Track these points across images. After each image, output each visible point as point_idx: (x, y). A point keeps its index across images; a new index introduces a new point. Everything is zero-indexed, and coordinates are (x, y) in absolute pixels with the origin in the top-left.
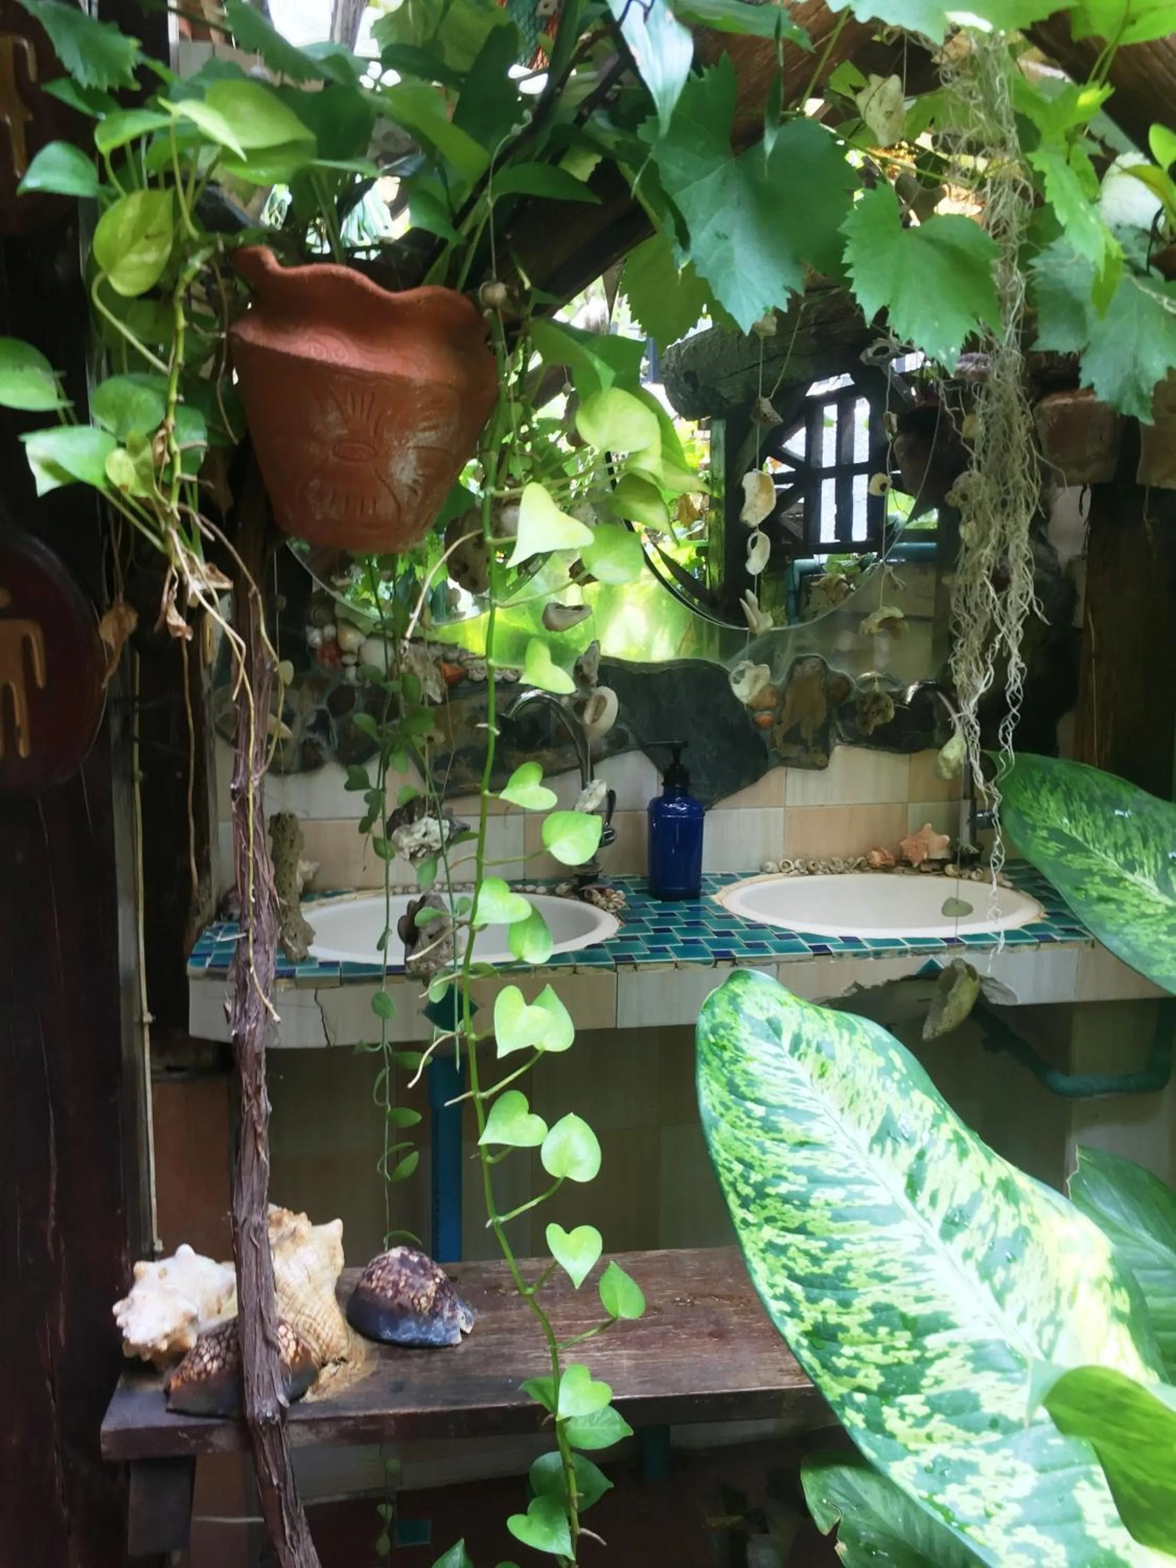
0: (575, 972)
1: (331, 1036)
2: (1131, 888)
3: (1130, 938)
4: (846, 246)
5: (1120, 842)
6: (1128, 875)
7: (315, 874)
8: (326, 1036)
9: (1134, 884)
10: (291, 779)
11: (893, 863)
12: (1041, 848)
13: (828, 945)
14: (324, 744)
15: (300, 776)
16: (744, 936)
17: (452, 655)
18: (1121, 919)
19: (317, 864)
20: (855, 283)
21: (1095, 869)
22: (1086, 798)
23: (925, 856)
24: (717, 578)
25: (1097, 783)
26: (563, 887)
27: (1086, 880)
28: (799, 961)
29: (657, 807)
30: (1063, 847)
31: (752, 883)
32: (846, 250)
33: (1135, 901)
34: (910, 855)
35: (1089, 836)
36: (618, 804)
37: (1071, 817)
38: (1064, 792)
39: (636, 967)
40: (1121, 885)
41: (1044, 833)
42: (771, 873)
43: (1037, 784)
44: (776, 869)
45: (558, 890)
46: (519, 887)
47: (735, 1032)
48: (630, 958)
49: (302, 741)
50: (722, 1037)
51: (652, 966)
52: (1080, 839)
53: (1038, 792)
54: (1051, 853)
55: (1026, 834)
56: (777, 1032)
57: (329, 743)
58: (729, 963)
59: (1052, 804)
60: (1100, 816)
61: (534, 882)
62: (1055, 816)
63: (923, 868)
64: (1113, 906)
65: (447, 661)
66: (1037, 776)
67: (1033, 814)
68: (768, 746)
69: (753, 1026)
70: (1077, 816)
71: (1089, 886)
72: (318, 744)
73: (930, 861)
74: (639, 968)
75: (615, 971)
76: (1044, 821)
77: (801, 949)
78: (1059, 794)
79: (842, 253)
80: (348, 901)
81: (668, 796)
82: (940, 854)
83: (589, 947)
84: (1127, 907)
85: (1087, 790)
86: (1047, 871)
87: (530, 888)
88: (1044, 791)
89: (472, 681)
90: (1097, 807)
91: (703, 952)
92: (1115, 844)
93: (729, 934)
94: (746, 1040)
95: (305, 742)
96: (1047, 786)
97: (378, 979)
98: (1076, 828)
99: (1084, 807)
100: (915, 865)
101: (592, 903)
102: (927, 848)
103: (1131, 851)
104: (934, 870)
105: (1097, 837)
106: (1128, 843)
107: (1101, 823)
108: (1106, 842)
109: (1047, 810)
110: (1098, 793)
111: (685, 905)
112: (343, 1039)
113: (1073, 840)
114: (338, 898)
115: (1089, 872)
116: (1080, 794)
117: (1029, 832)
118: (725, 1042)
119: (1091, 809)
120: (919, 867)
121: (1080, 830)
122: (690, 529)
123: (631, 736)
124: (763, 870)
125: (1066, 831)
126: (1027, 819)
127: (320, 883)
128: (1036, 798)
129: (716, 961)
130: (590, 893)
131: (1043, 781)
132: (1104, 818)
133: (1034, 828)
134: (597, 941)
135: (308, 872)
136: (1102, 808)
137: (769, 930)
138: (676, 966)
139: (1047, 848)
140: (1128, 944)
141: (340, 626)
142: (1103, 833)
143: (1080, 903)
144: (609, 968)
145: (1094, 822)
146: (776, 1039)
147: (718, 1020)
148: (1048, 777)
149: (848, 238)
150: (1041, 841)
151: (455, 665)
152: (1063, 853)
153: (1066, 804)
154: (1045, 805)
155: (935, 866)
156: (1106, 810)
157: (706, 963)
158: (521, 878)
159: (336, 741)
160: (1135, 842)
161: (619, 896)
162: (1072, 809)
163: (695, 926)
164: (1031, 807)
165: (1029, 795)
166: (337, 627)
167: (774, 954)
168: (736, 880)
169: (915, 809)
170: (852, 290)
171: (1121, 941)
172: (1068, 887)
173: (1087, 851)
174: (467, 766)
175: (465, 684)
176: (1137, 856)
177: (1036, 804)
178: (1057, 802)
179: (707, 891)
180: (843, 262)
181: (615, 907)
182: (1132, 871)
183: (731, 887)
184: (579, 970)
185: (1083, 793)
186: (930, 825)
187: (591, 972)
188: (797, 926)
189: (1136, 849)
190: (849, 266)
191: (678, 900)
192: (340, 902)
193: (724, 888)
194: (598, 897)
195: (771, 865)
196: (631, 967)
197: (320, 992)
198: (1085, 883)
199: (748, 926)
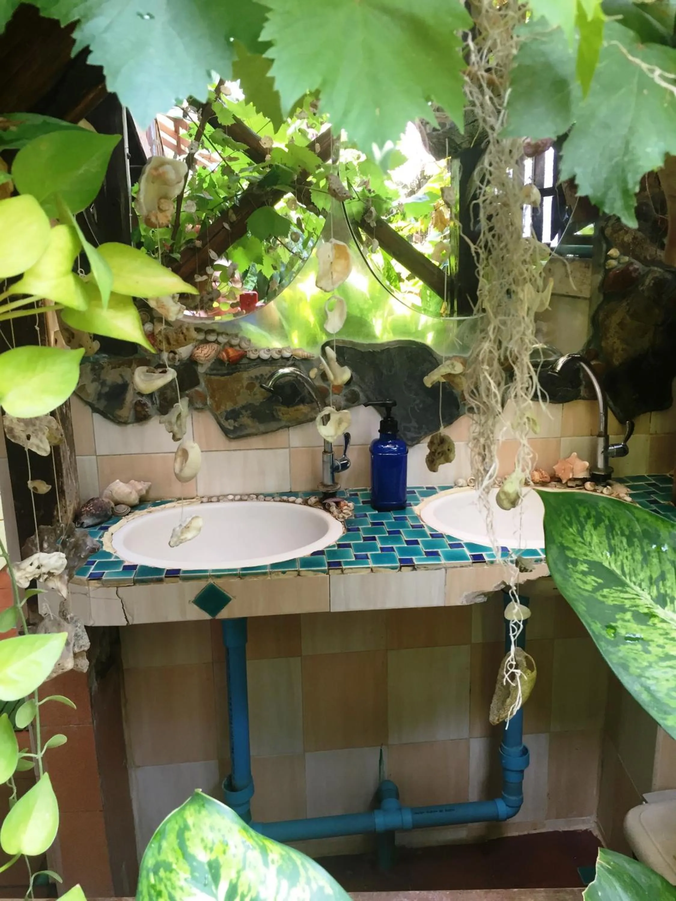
0: (299, 575)
1: (129, 618)
2: (659, 625)
3: (649, 682)
4: (267, 20)
5: (655, 576)
6: (658, 610)
7: (147, 492)
8: (126, 618)
9: (663, 621)
10: (130, 426)
11: (548, 479)
12: (579, 583)
13: (484, 554)
14: (149, 404)
15: (135, 424)
16: (427, 544)
17: (235, 342)
18: (645, 660)
19: (150, 483)
20: (275, 65)
21: (628, 604)
22: (627, 533)
23: (571, 477)
24: (454, 268)
25: (638, 520)
26: (313, 500)
27: (617, 616)
28: (462, 567)
29: (376, 447)
30: (600, 581)
31: (446, 495)
32: (266, 25)
33: (661, 641)
34: (560, 475)
35: (626, 570)
36: (352, 441)
37: (612, 550)
38: (606, 527)
39: (342, 571)
40: (650, 623)
41: (584, 567)
42: (462, 486)
43: (582, 519)
44: (465, 484)
45: (309, 502)
46: (285, 498)
47: (173, 876)
48: (339, 564)
49: (134, 402)
50: (161, 880)
51: (354, 570)
52: (618, 572)
53: (583, 527)
54: (589, 587)
55: (567, 568)
56: (216, 878)
57: (153, 403)
58: (410, 568)
59: (595, 539)
60: (638, 550)
61: (295, 494)
62: (597, 550)
63: (570, 484)
64: (639, 647)
65: (232, 346)
66: (583, 512)
67: (576, 549)
68: (459, 400)
69: (193, 870)
70: (618, 550)
71: (619, 624)
72: (145, 404)
73: (575, 479)
74: (345, 572)
75: (328, 574)
76: (586, 555)
77: (463, 557)
78: (602, 529)
79: (261, 28)
80: (169, 508)
81: (383, 440)
82: (582, 475)
83: (314, 554)
84: (652, 648)
85: (628, 526)
86: (581, 609)
87: (292, 499)
88: (589, 526)
89: (249, 359)
90: (636, 542)
91: (393, 560)
92: (651, 578)
93: (416, 542)
94: (181, 888)
95: (136, 403)
96: (590, 522)
97: (160, 581)
98: (616, 561)
99: (625, 540)
100: (564, 482)
101: (330, 512)
102: (572, 470)
103: (664, 585)
104: (577, 486)
105: (634, 570)
106: (663, 577)
107: (639, 557)
108: (642, 576)
109: (590, 544)
110: (638, 529)
111: (392, 515)
112: (137, 621)
113: (611, 572)
114: (163, 506)
115: (622, 609)
116: (621, 528)
117: (570, 566)
118: (162, 887)
119: (630, 543)
120: (566, 483)
121: (619, 563)
122: (442, 233)
123: (361, 395)
124: (456, 485)
125: (606, 564)
126: (569, 554)
127: (153, 495)
128: (580, 533)
129: (401, 567)
130: (329, 506)
131: (588, 516)
132: (642, 552)
133: (575, 562)
134: (320, 548)
135: (141, 490)
136: (640, 541)
137: (445, 539)
138: (372, 570)
139: (585, 583)
140: (648, 689)
141: (156, 323)
142: (639, 566)
143: (608, 642)
144: (323, 571)
145: (632, 555)
146: (213, 887)
147: (162, 857)
148: (593, 513)
149: (269, 10)
150: (580, 576)
151: (238, 348)
152: (599, 588)
153: (608, 539)
154: (588, 539)
155: (578, 483)
156: (644, 544)
157: (393, 568)
158: (289, 491)
159: (158, 402)
160: (668, 576)
161: (348, 508)
162: (613, 542)
163: (395, 534)
164: (575, 541)
165: (573, 530)
166: (153, 323)
167: (443, 562)
168: (436, 493)
169: (566, 442)
170: (269, 74)
171: (642, 685)
172: (599, 625)
173: (623, 584)
174: (248, 417)
175: (245, 361)
176: (669, 591)
177: (580, 539)
178: (599, 536)
179: (412, 503)
180: (261, 39)
181: (343, 517)
182: (663, 605)
183: (430, 498)
184: (302, 574)
185: (624, 528)
186: (575, 454)
187: (311, 574)
188: (465, 537)
189: (668, 584)
190: (268, 45)
191: (389, 511)
192: (163, 509)
193: (426, 499)
194: (334, 509)
195: (461, 482)
196: (339, 571)
197: (119, 589)
198: (615, 621)
199: (432, 536)
